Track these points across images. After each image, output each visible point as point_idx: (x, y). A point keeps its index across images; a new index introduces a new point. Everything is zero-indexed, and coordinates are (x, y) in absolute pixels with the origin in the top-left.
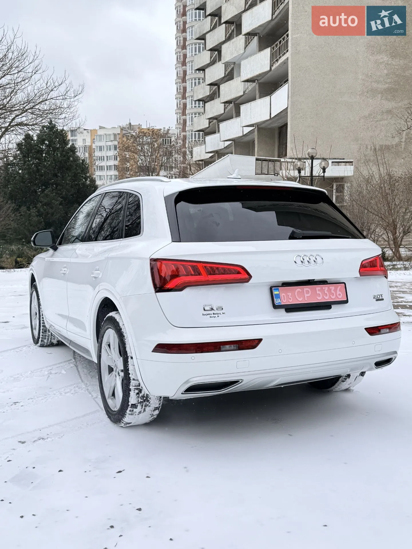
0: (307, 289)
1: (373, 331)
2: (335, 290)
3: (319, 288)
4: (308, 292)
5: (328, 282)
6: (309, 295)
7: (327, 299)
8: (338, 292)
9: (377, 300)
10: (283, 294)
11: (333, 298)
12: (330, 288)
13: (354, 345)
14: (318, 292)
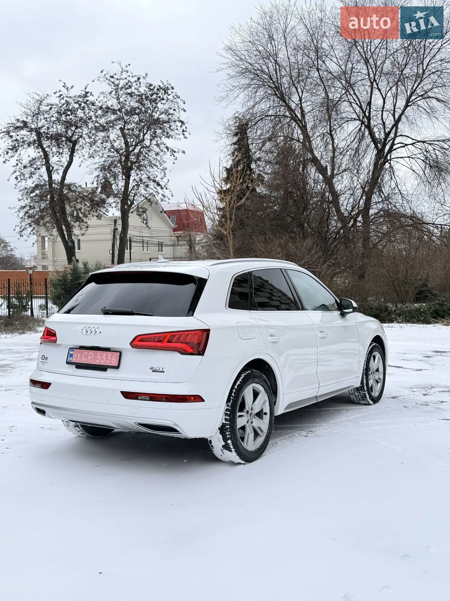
0: (92, 353)
1: (127, 395)
2: (111, 357)
3: (100, 354)
4: (91, 355)
5: (111, 350)
6: (91, 358)
7: (103, 363)
8: (113, 359)
9: (153, 371)
10: (76, 355)
11: (108, 363)
12: (108, 354)
13: (108, 403)
14: (98, 357)
